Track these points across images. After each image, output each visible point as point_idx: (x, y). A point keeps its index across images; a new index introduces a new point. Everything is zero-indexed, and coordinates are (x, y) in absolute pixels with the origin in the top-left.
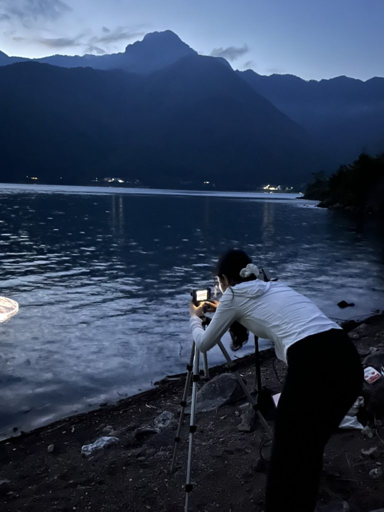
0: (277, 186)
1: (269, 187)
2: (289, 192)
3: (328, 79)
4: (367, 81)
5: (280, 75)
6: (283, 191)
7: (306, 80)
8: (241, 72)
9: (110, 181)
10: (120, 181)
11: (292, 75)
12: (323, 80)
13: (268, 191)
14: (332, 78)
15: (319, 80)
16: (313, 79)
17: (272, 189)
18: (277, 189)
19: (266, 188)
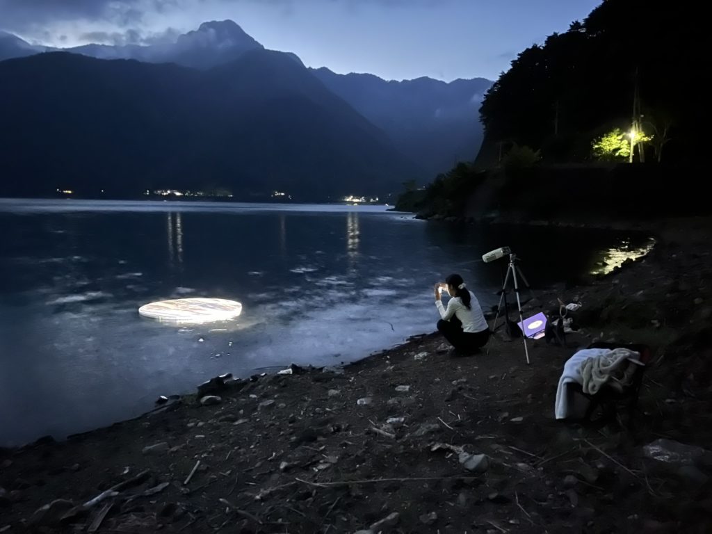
0: (361, 197)
1: (353, 199)
2: (374, 204)
3: (410, 79)
4: (451, 83)
5: (358, 74)
6: (367, 203)
7: (386, 80)
8: (315, 69)
9: (165, 194)
10: (178, 194)
11: (371, 75)
12: (404, 81)
14: (414, 78)
15: (400, 80)
16: (394, 79)
17: (357, 200)
18: (361, 201)
19: (349, 199)
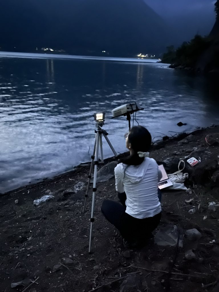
0: (146, 54)
1: (141, 55)
2: (152, 58)
6: (149, 58)
9: (45, 50)
10: (52, 50)
13: (140, 57)
17: (143, 56)
18: (145, 56)
19: (139, 55)
